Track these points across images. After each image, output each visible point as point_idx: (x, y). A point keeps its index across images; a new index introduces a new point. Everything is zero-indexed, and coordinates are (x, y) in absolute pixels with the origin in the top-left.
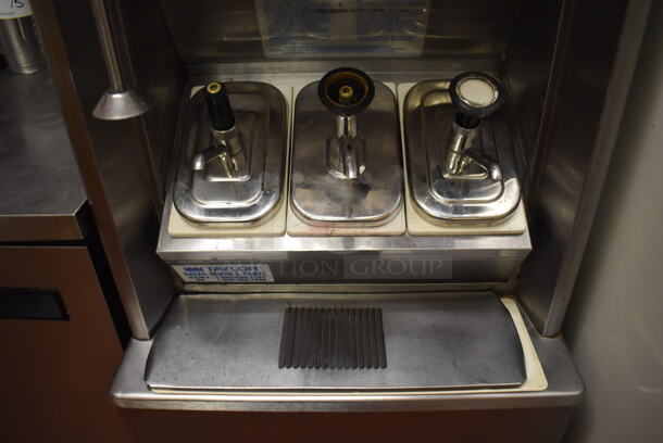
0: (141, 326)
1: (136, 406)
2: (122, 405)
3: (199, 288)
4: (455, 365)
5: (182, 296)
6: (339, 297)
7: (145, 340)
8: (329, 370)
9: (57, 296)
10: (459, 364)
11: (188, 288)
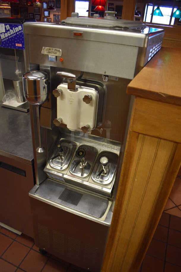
0: (38, 183)
1: (32, 197)
2: (30, 196)
3: (51, 178)
4: (89, 210)
5: (48, 179)
6: (77, 189)
7: (38, 185)
8: (66, 202)
9: (25, 172)
10: (90, 210)
11: (49, 177)
